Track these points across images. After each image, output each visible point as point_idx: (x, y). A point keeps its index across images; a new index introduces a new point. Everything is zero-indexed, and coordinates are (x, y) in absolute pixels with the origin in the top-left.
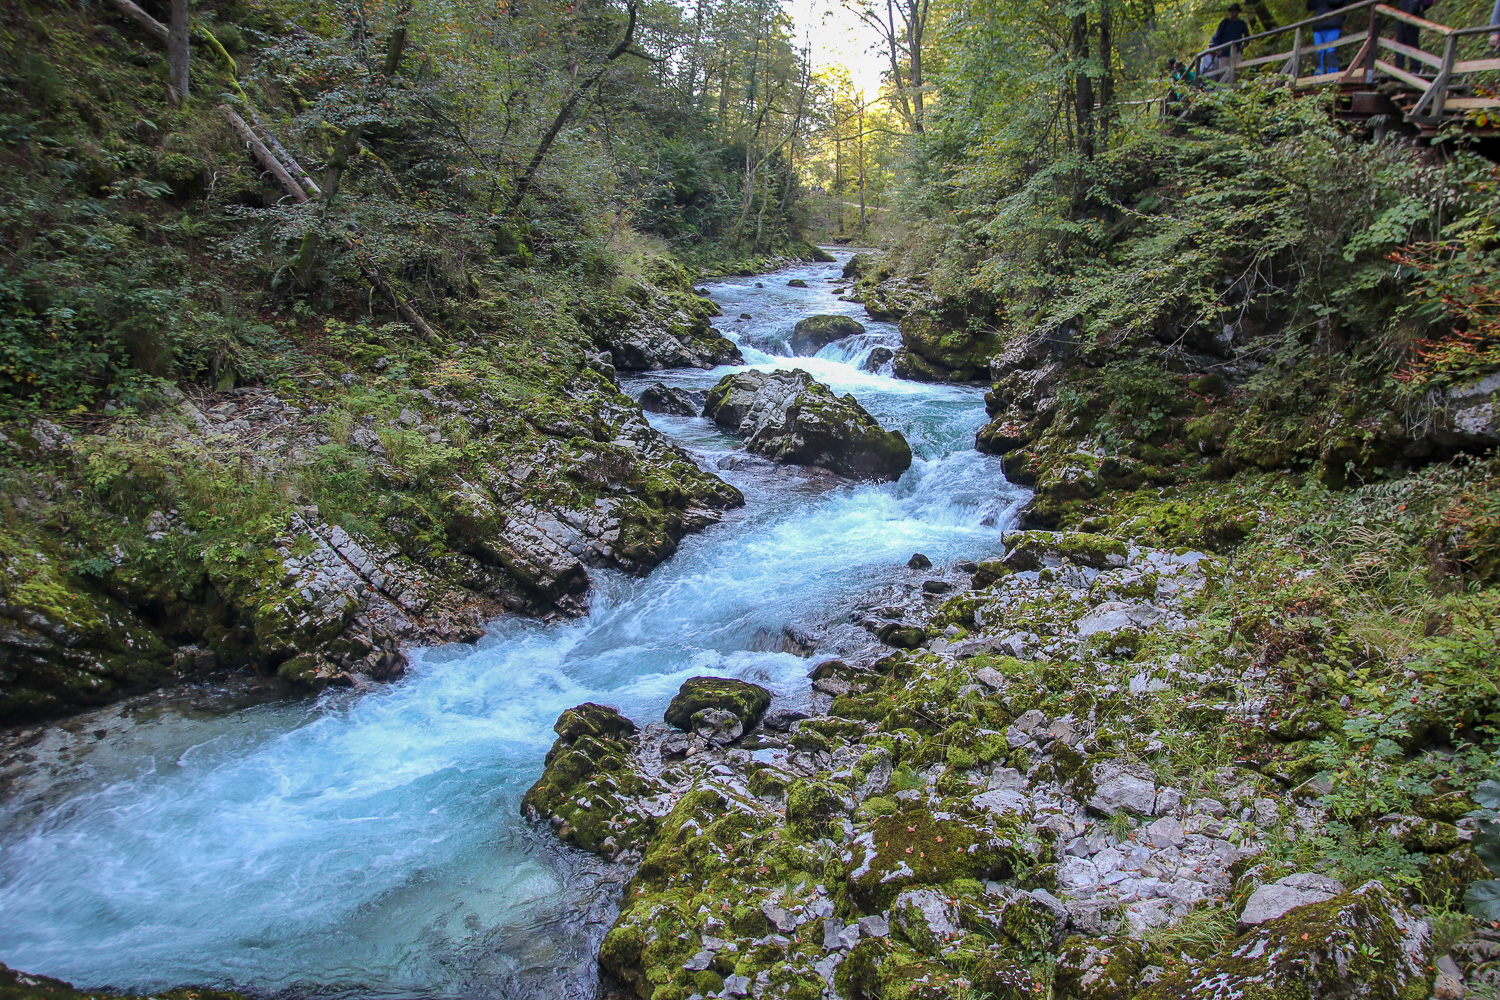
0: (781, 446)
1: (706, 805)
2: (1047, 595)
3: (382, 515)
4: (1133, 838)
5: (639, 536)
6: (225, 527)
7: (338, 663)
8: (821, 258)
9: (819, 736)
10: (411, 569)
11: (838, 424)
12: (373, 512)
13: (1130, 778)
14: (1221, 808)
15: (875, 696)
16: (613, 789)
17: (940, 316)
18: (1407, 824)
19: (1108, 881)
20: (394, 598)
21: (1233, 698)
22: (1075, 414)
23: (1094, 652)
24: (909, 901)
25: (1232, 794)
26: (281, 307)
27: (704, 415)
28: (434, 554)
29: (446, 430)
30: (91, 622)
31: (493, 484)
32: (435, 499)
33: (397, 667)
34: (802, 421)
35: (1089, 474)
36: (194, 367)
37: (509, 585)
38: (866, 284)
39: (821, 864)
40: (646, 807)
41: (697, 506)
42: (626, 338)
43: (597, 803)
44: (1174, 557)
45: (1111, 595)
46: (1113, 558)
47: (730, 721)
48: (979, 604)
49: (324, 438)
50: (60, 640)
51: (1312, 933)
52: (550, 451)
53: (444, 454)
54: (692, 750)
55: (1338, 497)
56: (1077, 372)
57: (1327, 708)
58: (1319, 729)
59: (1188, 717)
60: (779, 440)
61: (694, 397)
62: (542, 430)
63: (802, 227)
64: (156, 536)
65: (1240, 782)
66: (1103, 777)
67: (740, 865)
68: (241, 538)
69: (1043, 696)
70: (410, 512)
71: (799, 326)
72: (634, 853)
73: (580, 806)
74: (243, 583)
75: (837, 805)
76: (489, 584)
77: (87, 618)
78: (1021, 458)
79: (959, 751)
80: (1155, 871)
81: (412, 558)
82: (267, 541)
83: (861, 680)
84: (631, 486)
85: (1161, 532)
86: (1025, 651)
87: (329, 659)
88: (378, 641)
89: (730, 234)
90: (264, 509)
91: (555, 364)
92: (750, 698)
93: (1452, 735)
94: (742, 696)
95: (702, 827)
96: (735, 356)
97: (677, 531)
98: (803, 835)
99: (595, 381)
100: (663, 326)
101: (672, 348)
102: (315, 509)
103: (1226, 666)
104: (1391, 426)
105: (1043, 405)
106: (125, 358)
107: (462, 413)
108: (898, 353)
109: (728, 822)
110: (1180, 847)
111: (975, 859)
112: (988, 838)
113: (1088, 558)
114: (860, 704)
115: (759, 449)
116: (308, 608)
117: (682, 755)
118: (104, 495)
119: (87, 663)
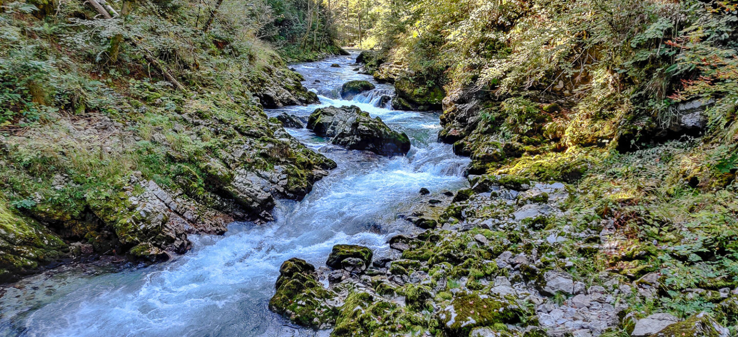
0: (349, 141)
1: (364, 299)
2: (495, 203)
3: (173, 175)
4: (567, 304)
5: (296, 183)
6: (97, 182)
7: (159, 247)
8: (344, 53)
9: (402, 268)
10: (189, 201)
11: (377, 130)
12: (168, 173)
13: (561, 278)
14: (604, 290)
15: (422, 250)
16: (314, 296)
17: (414, 80)
18: (697, 293)
19: (559, 322)
20: (181, 215)
21: (600, 243)
22: (489, 123)
23: (526, 227)
24: (479, 334)
25: (609, 284)
26: (102, 72)
27: (307, 127)
28: (199, 193)
29: (199, 134)
30: (27, 232)
31: (225, 159)
32: (198, 167)
33: (189, 247)
34: (360, 129)
35: (498, 150)
36: (63, 102)
37: (236, 207)
38: (371, 66)
39: (426, 322)
40: (330, 303)
41: (317, 169)
42: (264, 91)
43: (308, 303)
44: (548, 185)
45: (528, 202)
46: (524, 186)
47: (361, 263)
48: (463, 208)
49: (137, 138)
50: (12, 242)
51: (686, 333)
52: (250, 143)
53: (201, 145)
54: (344, 277)
55: (625, 157)
56: (488, 104)
57: (649, 245)
58: (645, 254)
59: (581, 251)
60: (348, 138)
61: (302, 119)
62: (243, 134)
63: (334, 38)
64: (58, 187)
65: (611, 279)
66: (549, 278)
67: (388, 324)
68: (106, 187)
69: (509, 246)
70: (187, 173)
71: (344, 86)
72: (328, 324)
73: (299, 305)
74: (108, 209)
75: (428, 295)
76: (226, 207)
77: (24, 230)
78: (463, 144)
79: (476, 270)
80: (580, 317)
81: (189, 196)
82: (119, 188)
83: (413, 243)
84: (290, 159)
85: (536, 175)
86: (494, 227)
87: (155, 245)
88: (178, 235)
89: (299, 41)
90: (116, 173)
91: (238, 103)
92: (366, 253)
93: (715, 253)
94: (363, 252)
95: (364, 309)
96: (316, 100)
97: (313, 180)
98: (415, 309)
99: (257, 111)
100: (281, 85)
101: (287, 96)
102: (139, 172)
103: (592, 230)
104: (651, 124)
105: (471, 120)
106: (29, 96)
107: (205, 125)
108: (394, 98)
109: (378, 306)
110: (588, 307)
111: (502, 314)
112: (507, 305)
113: (513, 186)
114: (416, 254)
115: (338, 143)
116: (143, 221)
117: (339, 280)
118: (27, 167)
119: (25, 253)
